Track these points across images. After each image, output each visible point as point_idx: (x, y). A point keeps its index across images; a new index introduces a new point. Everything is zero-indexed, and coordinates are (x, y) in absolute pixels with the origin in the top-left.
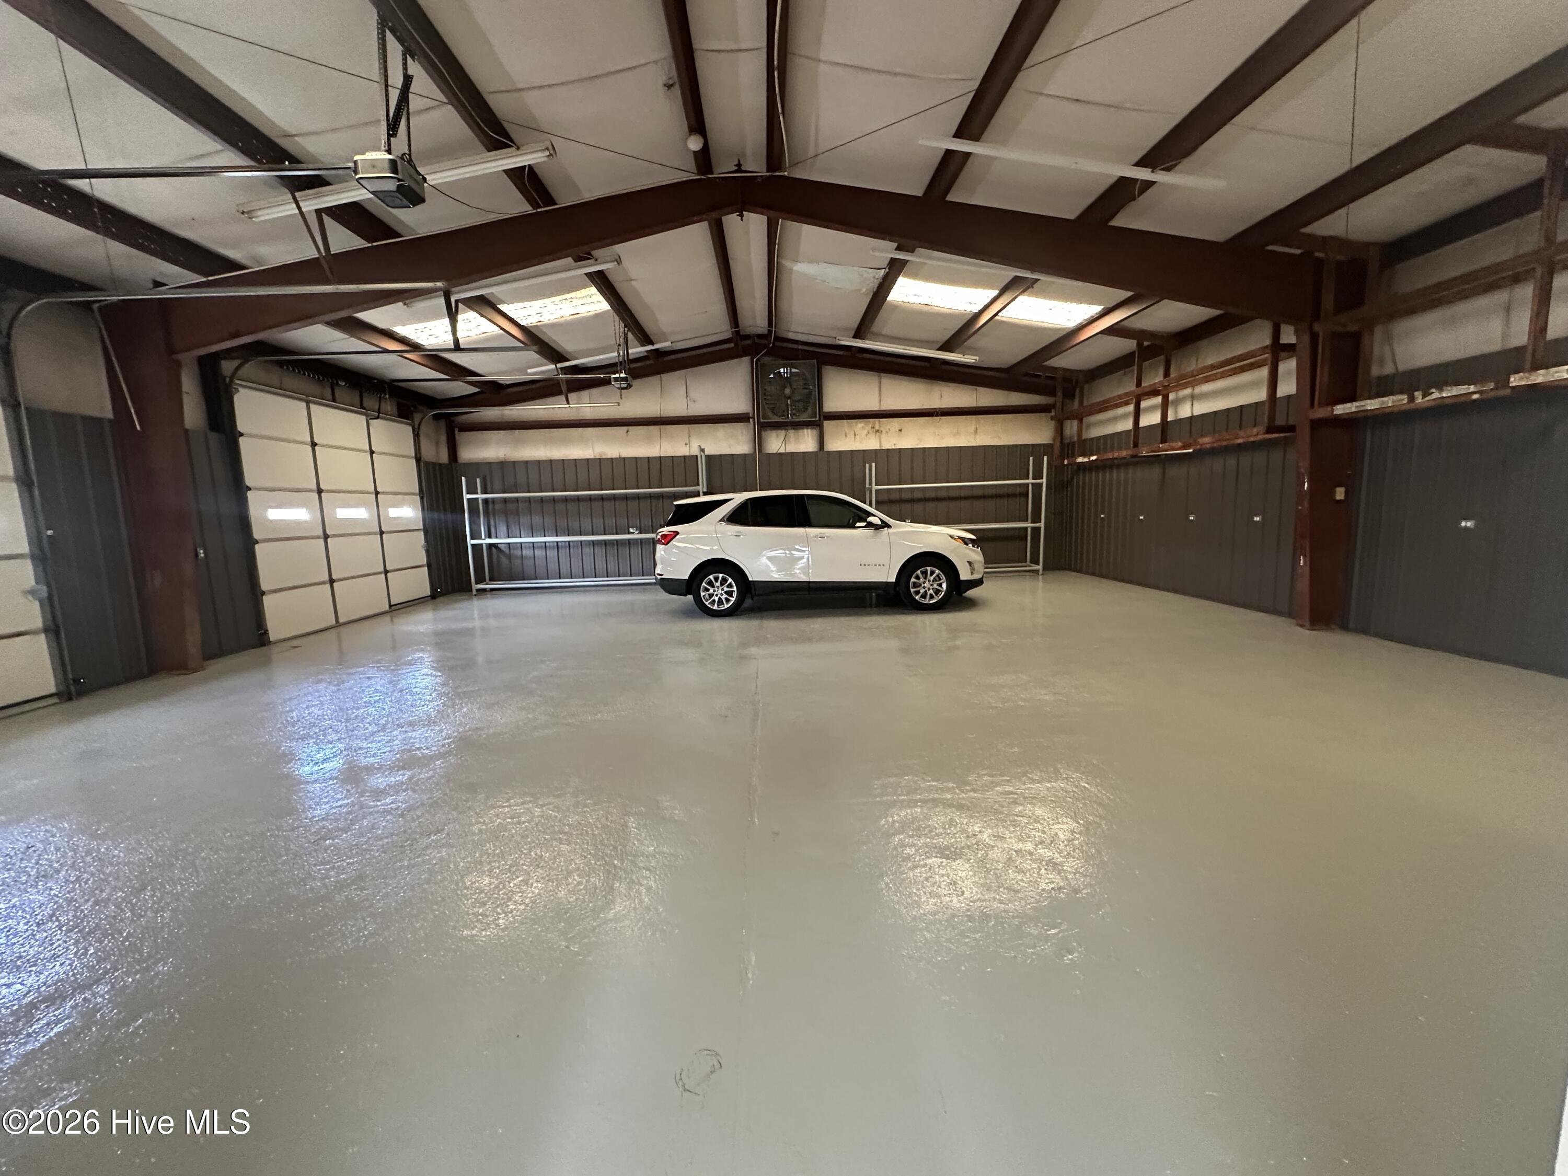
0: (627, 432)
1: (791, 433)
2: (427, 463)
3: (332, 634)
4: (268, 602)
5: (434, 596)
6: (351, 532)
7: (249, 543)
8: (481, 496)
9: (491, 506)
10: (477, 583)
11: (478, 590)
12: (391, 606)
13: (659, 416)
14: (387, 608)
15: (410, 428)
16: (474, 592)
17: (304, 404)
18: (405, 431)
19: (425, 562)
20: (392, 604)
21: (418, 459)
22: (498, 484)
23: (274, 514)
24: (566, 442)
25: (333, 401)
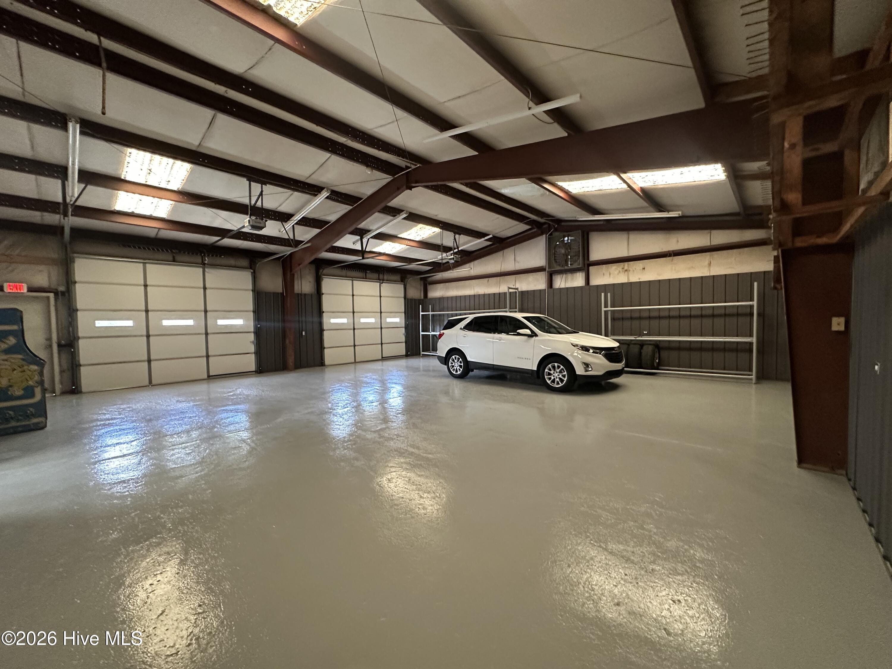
0: (488, 281)
1: (569, 276)
2: (408, 299)
3: (353, 365)
4: (326, 351)
5: (407, 356)
6: (367, 327)
7: (321, 331)
8: (431, 313)
9: (435, 317)
10: (423, 351)
11: (423, 355)
12: (382, 357)
13: (499, 271)
14: (380, 358)
15: (403, 286)
16: (421, 356)
17: (351, 281)
18: (401, 287)
19: (404, 340)
20: (383, 356)
21: (405, 298)
22: (437, 308)
23: (333, 321)
24: (464, 287)
25: (365, 278)
